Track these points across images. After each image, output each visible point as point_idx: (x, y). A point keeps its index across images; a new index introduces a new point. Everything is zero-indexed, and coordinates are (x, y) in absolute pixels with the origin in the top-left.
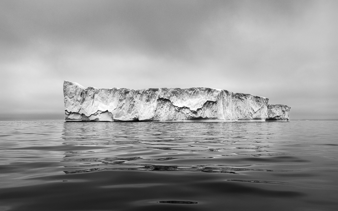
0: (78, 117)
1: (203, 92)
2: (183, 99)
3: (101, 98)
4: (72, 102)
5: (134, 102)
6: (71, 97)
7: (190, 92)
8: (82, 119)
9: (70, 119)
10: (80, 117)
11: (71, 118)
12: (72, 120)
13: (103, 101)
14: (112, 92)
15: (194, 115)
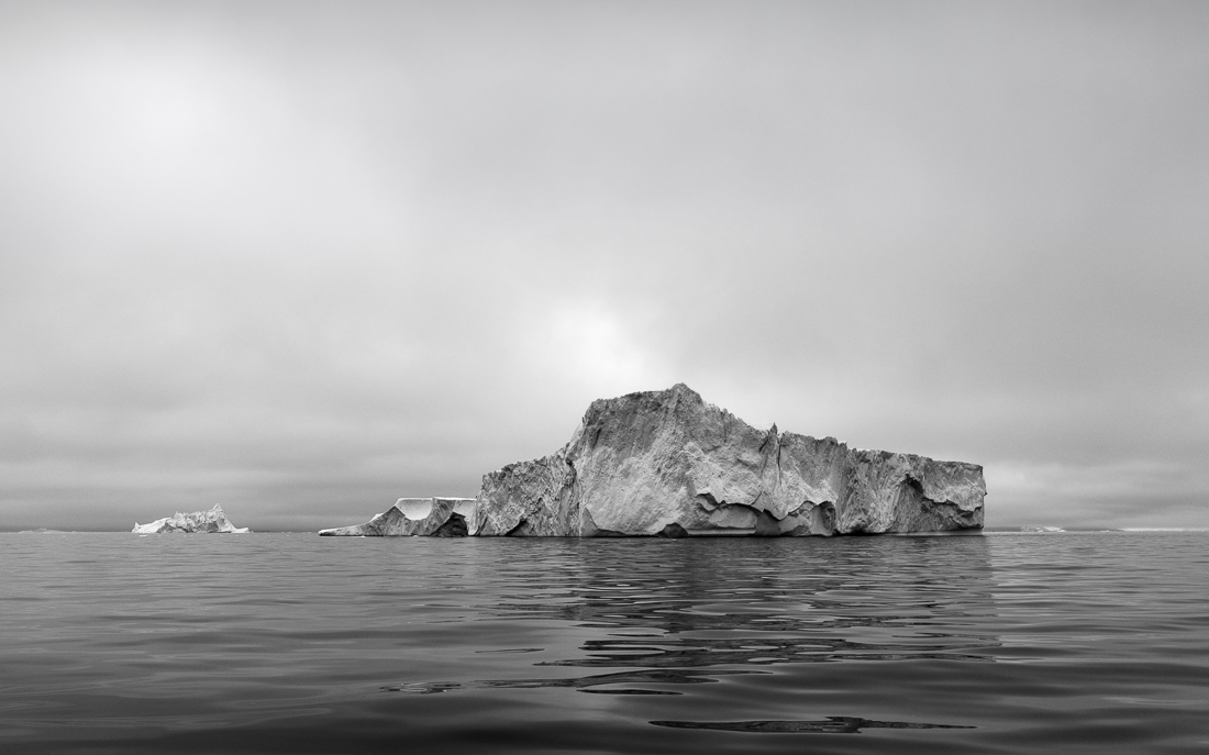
0: (745, 522)
1: (971, 473)
2: (936, 485)
3: (799, 463)
4: (717, 467)
5: (856, 481)
6: (708, 446)
7: (948, 470)
8: (754, 528)
9: (715, 527)
10: (753, 520)
11: (719, 525)
12: (722, 532)
13: (803, 471)
14: (822, 449)
15: (965, 522)
